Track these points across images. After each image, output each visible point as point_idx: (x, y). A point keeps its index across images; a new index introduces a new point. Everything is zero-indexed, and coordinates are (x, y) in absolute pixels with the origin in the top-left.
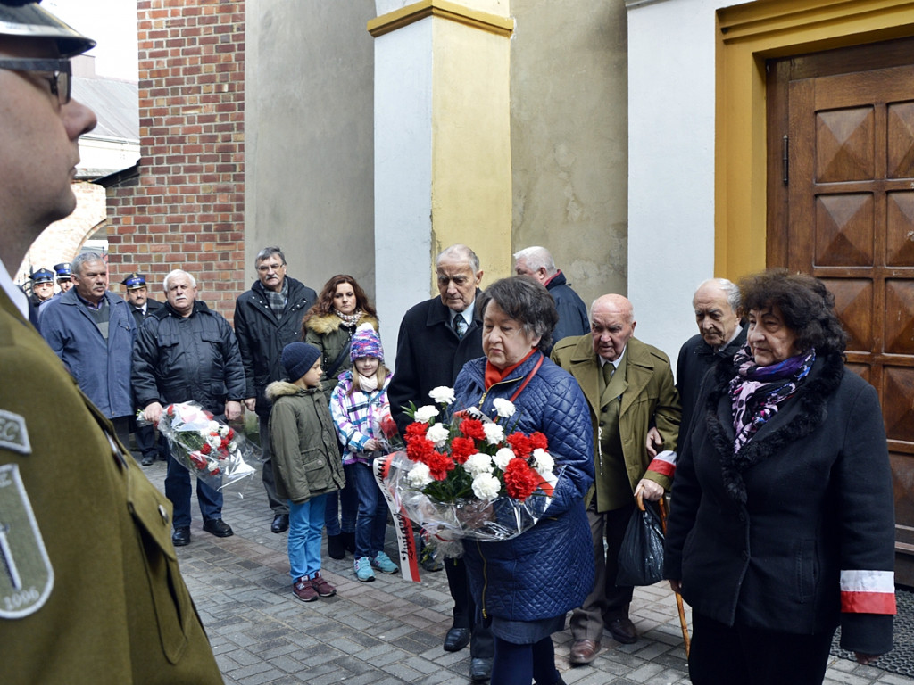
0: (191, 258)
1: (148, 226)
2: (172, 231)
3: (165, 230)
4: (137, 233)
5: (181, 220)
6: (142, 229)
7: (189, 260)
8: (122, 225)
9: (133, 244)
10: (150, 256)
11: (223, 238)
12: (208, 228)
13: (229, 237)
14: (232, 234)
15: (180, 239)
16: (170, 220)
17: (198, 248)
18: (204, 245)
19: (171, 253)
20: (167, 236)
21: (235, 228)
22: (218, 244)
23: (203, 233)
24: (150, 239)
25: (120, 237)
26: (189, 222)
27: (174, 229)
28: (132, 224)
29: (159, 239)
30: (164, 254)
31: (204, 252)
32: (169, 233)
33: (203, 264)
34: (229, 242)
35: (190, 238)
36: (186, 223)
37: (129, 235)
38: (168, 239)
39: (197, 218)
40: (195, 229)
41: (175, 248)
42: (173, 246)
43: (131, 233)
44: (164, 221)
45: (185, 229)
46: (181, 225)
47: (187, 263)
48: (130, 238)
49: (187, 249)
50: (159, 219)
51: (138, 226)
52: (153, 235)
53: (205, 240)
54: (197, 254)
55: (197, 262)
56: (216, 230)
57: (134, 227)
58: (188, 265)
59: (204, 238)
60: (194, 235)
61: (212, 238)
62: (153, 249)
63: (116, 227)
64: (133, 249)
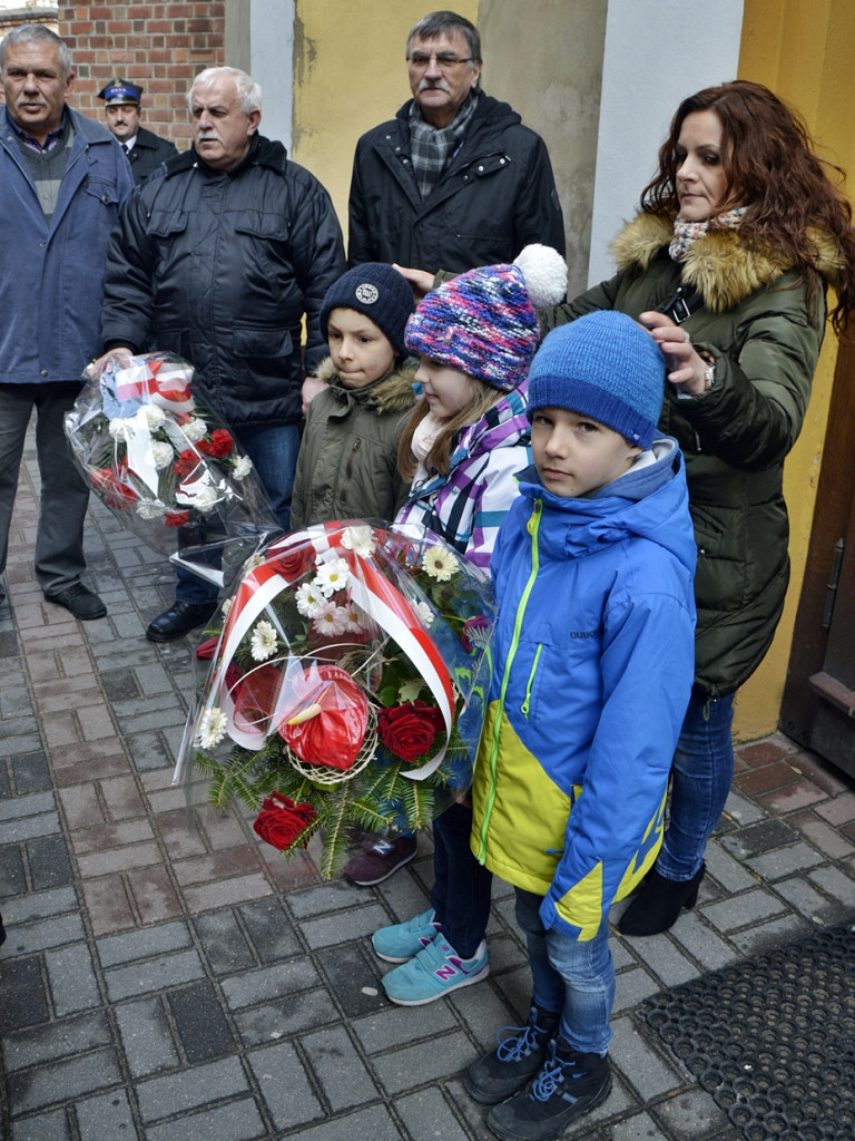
0: (159, 72)
1: (107, 22)
2: (136, 30)
3: (126, 29)
4: (94, 34)
5: (146, 14)
6: (100, 28)
7: (157, 76)
8: (76, 20)
9: (90, 49)
10: (110, 69)
11: (199, 43)
12: (179, 27)
13: (207, 41)
14: (210, 37)
15: (145, 44)
16: (134, 14)
17: (167, 58)
18: (175, 52)
19: (135, 64)
20: (129, 38)
21: (214, 27)
22: (193, 52)
23: (174, 34)
24: (110, 42)
25: (74, 40)
26: (157, 17)
27: (139, 27)
28: (88, 20)
29: (120, 43)
30: (127, 66)
31: (175, 64)
32: (133, 34)
33: (173, 81)
34: (207, 48)
35: (158, 42)
36: (153, 19)
37: (84, 35)
38: (133, 43)
39: (166, 9)
40: (163, 27)
41: (140, 57)
42: (138, 54)
43: (88, 33)
44: (126, 15)
45: (152, 28)
46: (147, 21)
47: (154, 79)
48: (86, 40)
49: (155, 58)
50: (120, 13)
51: (94, 22)
52: (113, 36)
53: (176, 46)
54: (167, 65)
55: (166, 79)
56: (191, 30)
57: (91, 24)
58: (156, 83)
59: (176, 42)
60: (162, 38)
61: (184, 43)
62: (114, 57)
63: (69, 23)
64: (89, 57)
